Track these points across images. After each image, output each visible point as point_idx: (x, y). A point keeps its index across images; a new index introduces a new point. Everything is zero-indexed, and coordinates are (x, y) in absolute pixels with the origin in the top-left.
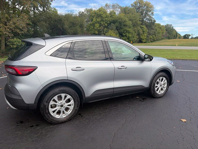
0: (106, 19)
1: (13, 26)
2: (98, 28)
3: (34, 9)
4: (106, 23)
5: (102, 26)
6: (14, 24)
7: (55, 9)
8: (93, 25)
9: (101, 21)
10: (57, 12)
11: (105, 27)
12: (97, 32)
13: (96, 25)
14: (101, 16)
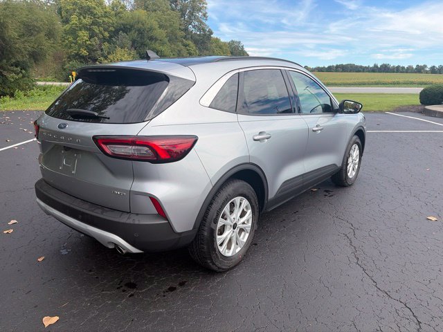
0: (104, 19)
2: (88, 42)
4: (105, 30)
5: (96, 38)
8: (73, 32)
11: (104, 39)
12: (85, 51)
13: (80, 33)
14: (92, 13)
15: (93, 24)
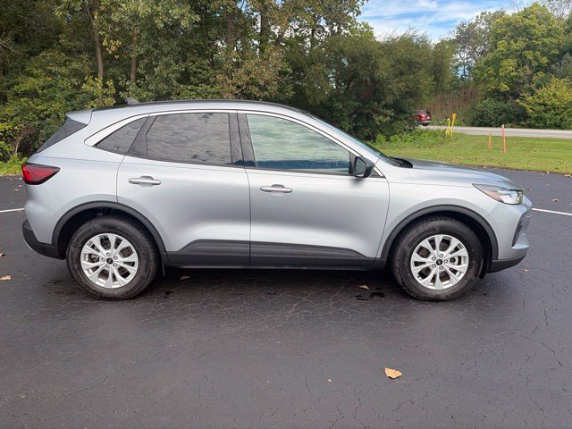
0: (545, 40)
1: (246, 78)
2: (512, 74)
3: (313, 31)
4: (543, 54)
5: (527, 67)
6: (248, 73)
7: (366, 26)
8: (496, 63)
9: (524, 49)
10: (371, 34)
11: (539, 68)
12: (506, 86)
13: (505, 63)
14: (528, 33)
15: (528, 47)
